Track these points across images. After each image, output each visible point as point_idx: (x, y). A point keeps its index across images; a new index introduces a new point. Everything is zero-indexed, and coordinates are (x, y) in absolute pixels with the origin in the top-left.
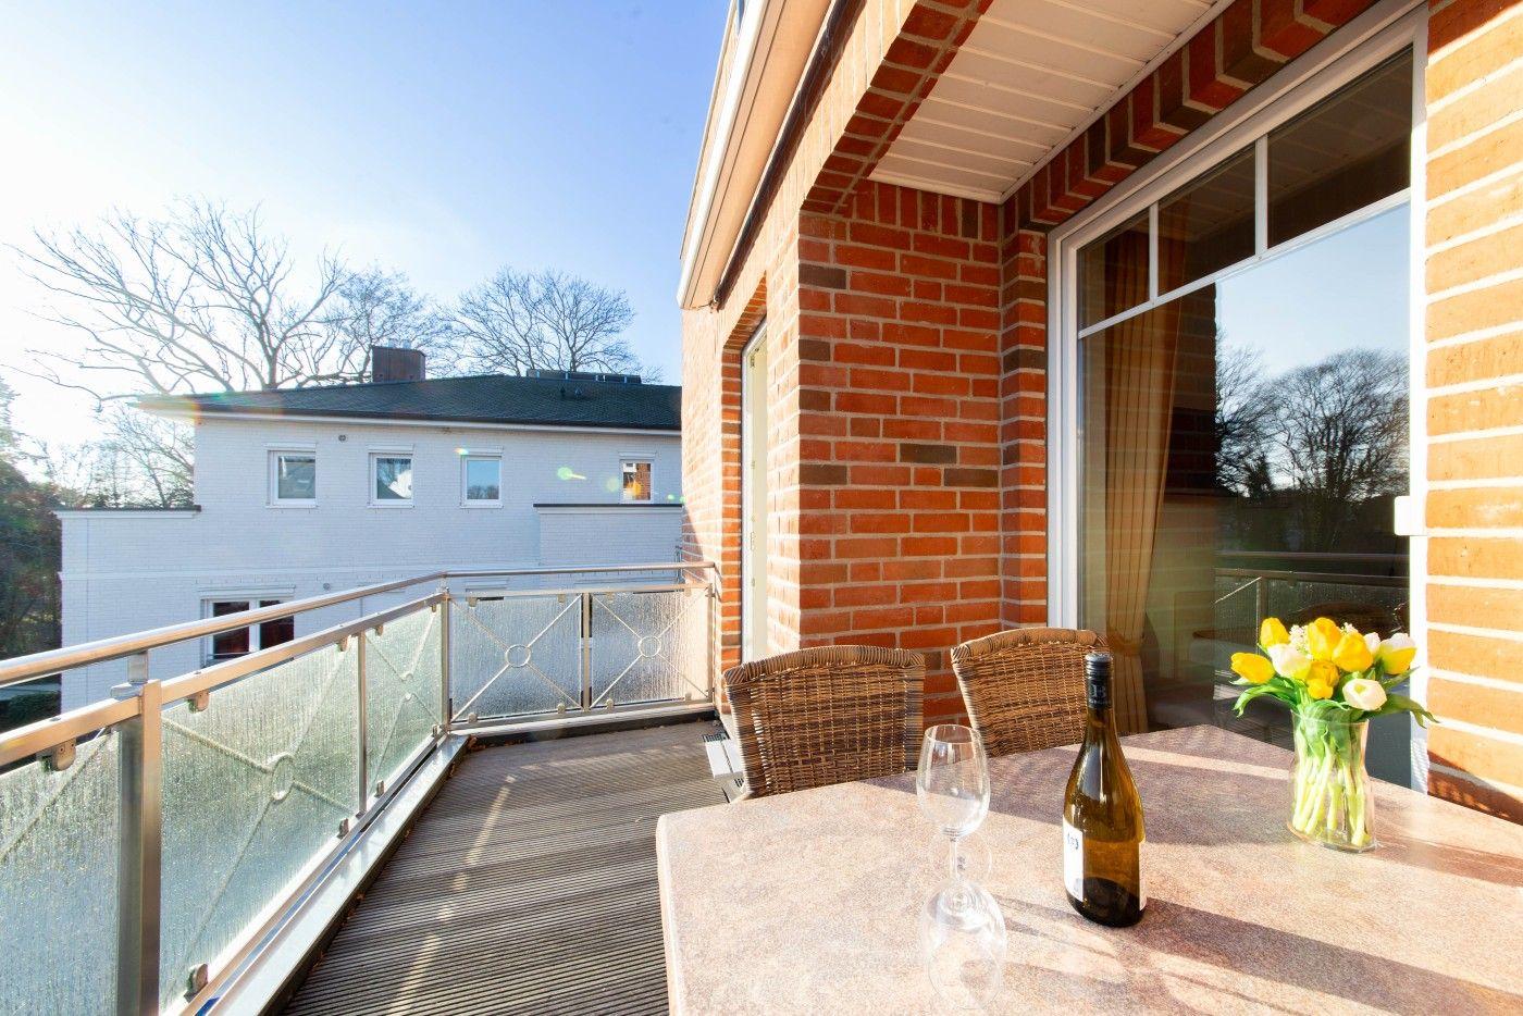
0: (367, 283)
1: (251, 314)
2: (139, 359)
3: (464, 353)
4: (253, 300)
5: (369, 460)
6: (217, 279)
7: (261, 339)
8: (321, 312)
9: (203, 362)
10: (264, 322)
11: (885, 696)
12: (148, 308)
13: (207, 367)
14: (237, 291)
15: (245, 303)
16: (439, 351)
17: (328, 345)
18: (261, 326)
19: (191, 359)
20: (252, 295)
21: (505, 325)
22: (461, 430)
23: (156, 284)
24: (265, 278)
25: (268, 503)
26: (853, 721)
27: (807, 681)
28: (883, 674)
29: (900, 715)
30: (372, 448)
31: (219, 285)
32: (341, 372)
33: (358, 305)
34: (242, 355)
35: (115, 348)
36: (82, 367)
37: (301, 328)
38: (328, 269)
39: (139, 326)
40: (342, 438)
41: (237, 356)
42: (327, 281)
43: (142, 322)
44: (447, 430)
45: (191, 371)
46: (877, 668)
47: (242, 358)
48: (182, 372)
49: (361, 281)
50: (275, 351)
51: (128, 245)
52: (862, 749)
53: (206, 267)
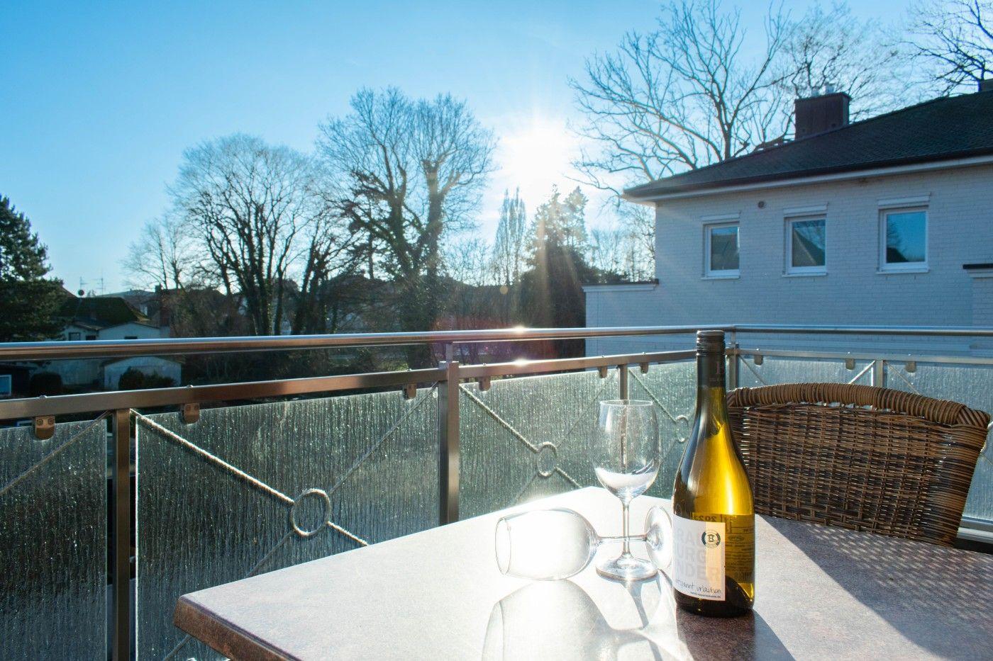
0: (807, 30)
1: (713, 96)
2: (640, 156)
3: (913, 79)
4: (714, 81)
5: (785, 225)
6: (689, 70)
7: (720, 118)
8: (767, 76)
9: (678, 150)
10: (722, 102)
11: (910, 457)
12: (647, 111)
13: (682, 154)
14: (703, 76)
15: (708, 85)
16: (885, 85)
17: (774, 108)
18: (720, 105)
19: (673, 150)
20: (713, 76)
21: (966, 27)
22: (880, 178)
23: (650, 89)
24: (723, 56)
25: (703, 275)
26: (859, 479)
27: (809, 421)
28: (913, 428)
29: (929, 487)
30: (789, 212)
31: (690, 75)
32: (785, 134)
33: (800, 57)
34: (706, 137)
35: (628, 151)
36: (611, 171)
37: (752, 97)
38: (773, 27)
39: (641, 129)
40: (761, 205)
41: (703, 139)
42: (772, 40)
43: (642, 126)
44: (863, 181)
45: (671, 160)
46: (905, 420)
47: (707, 141)
48: (665, 162)
49: (802, 29)
50: (730, 125)
51: (634, 61)
52: (864, 516)
53: (682, 61)
